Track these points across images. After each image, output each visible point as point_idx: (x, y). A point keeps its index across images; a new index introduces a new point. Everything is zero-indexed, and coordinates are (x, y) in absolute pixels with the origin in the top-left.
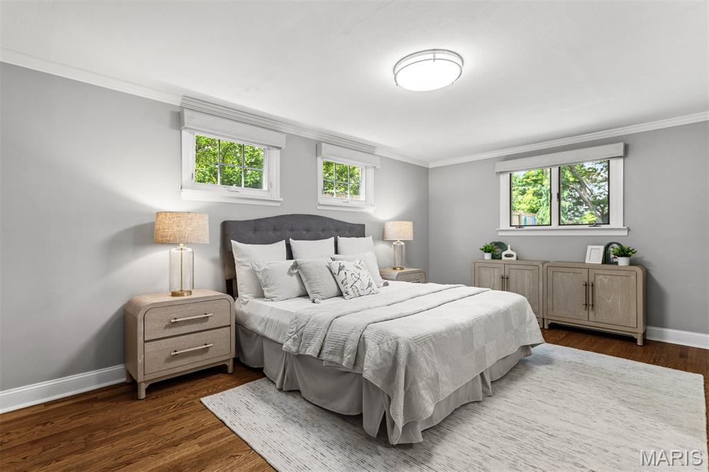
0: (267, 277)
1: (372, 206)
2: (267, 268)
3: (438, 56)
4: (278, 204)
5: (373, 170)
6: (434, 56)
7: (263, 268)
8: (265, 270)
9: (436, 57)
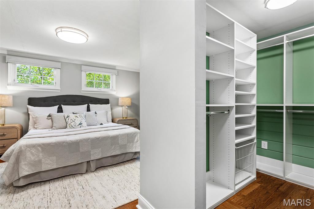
0: (37, 120)
1: (115, 91)
2: (38, 116)
3: (63, 30)
4: (59, 91)
5: (115, 76)
6: (61, 30)
7: (35, 116)
8: (36, 117)
9: (62, 30)
